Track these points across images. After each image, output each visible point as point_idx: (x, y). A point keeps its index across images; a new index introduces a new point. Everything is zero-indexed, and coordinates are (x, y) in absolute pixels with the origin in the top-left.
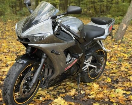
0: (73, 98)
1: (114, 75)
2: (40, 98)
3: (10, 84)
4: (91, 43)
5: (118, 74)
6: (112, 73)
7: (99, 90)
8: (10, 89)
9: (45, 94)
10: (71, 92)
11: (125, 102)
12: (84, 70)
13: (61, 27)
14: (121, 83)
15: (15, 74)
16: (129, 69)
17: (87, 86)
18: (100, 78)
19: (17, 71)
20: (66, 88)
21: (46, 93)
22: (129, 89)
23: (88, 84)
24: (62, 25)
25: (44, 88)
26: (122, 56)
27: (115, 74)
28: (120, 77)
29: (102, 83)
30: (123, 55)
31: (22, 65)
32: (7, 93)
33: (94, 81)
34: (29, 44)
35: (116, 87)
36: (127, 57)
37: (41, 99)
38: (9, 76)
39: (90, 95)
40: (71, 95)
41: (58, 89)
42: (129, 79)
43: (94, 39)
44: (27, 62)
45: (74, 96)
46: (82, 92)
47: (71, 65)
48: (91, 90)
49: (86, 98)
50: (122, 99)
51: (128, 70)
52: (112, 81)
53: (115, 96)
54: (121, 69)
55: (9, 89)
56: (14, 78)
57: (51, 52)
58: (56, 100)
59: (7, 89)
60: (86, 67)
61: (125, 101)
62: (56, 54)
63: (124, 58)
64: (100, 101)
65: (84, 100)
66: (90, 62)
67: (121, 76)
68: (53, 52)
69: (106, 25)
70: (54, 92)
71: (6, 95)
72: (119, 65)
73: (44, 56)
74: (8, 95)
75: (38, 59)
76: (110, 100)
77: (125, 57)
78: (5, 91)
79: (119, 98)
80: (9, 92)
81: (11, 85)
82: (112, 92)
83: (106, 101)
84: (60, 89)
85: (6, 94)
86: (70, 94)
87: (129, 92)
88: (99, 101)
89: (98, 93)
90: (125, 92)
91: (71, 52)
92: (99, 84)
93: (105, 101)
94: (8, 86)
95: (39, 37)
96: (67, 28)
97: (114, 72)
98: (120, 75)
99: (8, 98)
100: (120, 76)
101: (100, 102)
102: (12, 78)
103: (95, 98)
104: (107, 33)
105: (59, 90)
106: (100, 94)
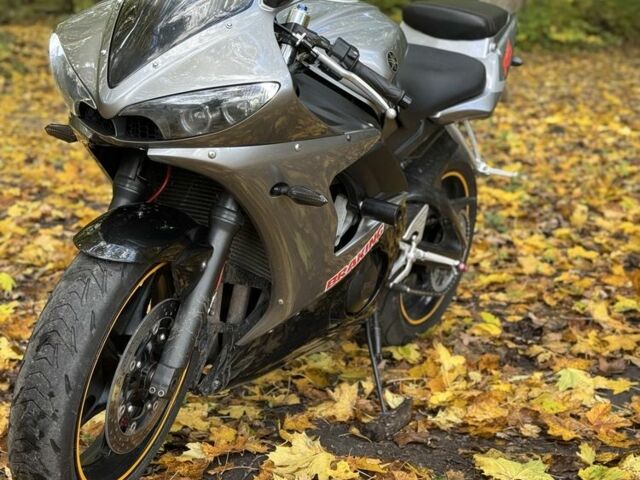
0: (355, 430)
1: (501, 297)
2: (189, 445)
3: (62, 387)
4: (424, 135)
5: (520, 292)
6: (488, 288)
7: (467, 379)
8: (62, 412)
9: (202, 426)
10: (330, 399)
11: (623, 436)
12: (396, 281)
13: (315, 50)
14: (558, 336)
15: (86, 323)
16: (556, 263)
17: (392, 362)
18: (443, 317)
19: (97, 311)
20: (299, 383)
21: (204, 419)
22: (615, 364)
23: (398, 353)
24: (318, 42)
25: (210, 392)
26: (493, 202)
27: (502, 290)
28: (533, 307)
29: (466, 342)
30: (497, 199)
31: (119, 274)
32: (42, 435)
33: (423, 335)
34: (152, 152)
35: (541, 358)
36: (515, 205)
37: (194, 450)
38: (55, 338)
39: (434, 412)
40: (340, 418)
41: (256, 390)
42: (587, 315)
43: (438, 115)
44: (137, 256)
45: (355, 420)
46: (393, 400)
47: (357, 259)
48: (429, 385)
49: (422, 428)
50: (606, 419)
51: (554, 270)
52: (506, 329)
53: (562, 408)
54: (520, 266)
55: (54, 417)
56: (80, 347)
57: (272, 192)
58: (279, 455)
59: (43, 415)
60: (404, 266)
61: (619, 430)
62: (300, 200)
63: (504, 209)
64: (500, 439)
65: (416, 443)
66: (420, 237)
67: (541, 300)
68: (284, 190)
69: (487, 40)
70: (245, 408)
71: (37, 449)
72: (500, 246)
73: (228, 216)
74: (50, 449)
75: (192, 234)
76: (550, 432)
77: (509, 205)
78: (35, 424)
79: (591, 415)
80: (55, 430)
81: (68, 388)
82: (537, 386)
83: (526, 437)
84: (268, 388)
85: (41, 444)
86: (330, 413)
87: (621, 380)
88: (494, 438)
89: (471, 400)
90: (602, 382)
91: (358, 190)
92: (453, 347)
93: (524, 437)
94: (51, 395)
95: (212, 110)
96: (343, 55)
97: (492, 284)
98: (532, 295)
99: (47, 464)
100: (530, 301)
101: (500, 443)
102: (73, 349)
103: (465, 425)
104: (492, 83)
105: (266, 397)
106: (483, 404)
